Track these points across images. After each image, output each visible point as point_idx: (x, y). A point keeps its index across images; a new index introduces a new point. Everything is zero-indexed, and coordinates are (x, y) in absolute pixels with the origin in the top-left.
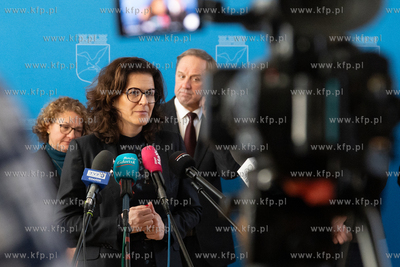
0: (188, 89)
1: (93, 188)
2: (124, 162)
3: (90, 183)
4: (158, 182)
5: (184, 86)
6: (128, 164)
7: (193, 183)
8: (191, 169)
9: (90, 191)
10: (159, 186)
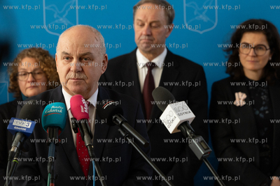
0: (148, 35)
1: (18, 136)
2: (51, 111)
3: (16, 132)
4: (84, 130)
5: (144, 33)
6: (55, 113)
7: (120, 130)
8: (117, 117)
9: (15, 140)
10: (85, 133)
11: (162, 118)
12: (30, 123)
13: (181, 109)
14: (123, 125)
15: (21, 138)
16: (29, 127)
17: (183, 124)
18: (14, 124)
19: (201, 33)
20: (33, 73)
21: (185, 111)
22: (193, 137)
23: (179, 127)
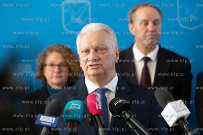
1: (44, 129)
2: (71, 108)
3: (43, 126)
4: (99, 123)
6: (75, 109)
7: (128, 123)
8: (126, 112)
9: (42, 133)
10: (100, 126)
11: (163, 114)
12: (54, 119)
13: (178, 107)
14: (131, 119)
15: (47, 132)
16: (53, 122)
17: (181, 120)
18: (41, 120)
19: (192, 29)
20: (60, 66)
21: (182, 108)
22: (189, 130)
23: (177, 122)
